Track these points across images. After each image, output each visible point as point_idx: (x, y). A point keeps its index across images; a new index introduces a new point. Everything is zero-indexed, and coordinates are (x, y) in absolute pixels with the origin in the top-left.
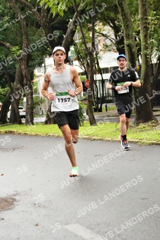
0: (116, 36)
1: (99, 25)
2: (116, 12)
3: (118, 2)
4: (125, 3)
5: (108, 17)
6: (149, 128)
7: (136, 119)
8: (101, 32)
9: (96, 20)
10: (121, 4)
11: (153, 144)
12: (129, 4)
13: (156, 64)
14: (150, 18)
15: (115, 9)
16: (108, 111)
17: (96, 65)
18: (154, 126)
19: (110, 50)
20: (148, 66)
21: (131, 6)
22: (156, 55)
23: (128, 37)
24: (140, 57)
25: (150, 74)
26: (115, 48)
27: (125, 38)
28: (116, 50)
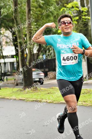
0: (13, 37)
1: (3, 30)
2: (13, 23)
3: (14, 17)
4: (18, 18)
5: (8, 25)
6: (31, 91)
7: (24, 86)
8: (4, 34)
9: (1, 27)
10: (16, 19)
11: (34, 101)
12: (20, 19)
13: (36, 54)
14: (32, 27)
15: (12, 21)
16: (8, 81)
17: (1, 54)
18: (34, 90)
19: (9, 45)
20: (31, 55)
21: (22, 19)
22: (36, 48)
23: (20, 37)
24: (27, 49)
25: (32, 59)
26: (12, 44)
27: (18, 38)
28: (13, 45)
